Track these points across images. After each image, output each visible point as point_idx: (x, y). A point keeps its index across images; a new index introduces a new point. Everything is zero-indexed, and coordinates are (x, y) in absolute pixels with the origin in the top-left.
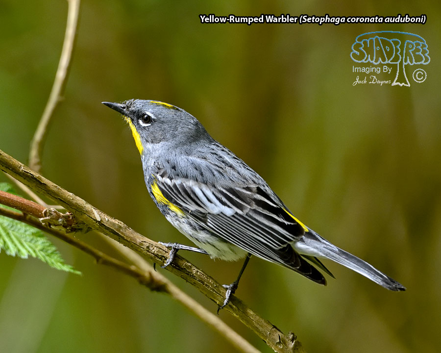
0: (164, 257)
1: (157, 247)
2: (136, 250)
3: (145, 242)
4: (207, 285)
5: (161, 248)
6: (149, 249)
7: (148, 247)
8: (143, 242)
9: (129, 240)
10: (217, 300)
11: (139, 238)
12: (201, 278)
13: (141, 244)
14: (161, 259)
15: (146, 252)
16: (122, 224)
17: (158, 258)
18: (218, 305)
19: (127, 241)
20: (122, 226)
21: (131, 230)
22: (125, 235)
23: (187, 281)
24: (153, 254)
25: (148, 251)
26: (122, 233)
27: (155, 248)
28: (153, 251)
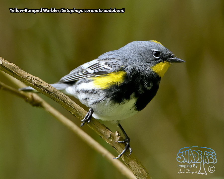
0: (41, 86)
1: (36, 80)
2: (24, 81)
3: (29, 77)
4: (66, 103)
5: (39, 80)
6: (32, 81)
7: (31, 80)
8: (28, 76)
9: (19, 75)
10: (72, 112)
11: (25, 74)
12: (63, 99)
13: (27, 78)
14: (39, 87)
15: (29, 82)
16: (15, 66)
17: (37, 86)
18: (73, 115)
19: (18, 76)
20: (15, 67)
21: (20, 70)
22: (17, 73)
23: (54, 100)
24: (34, 84)
25: (31, 82)
26: (15, 71)
27: (35, 80)
28: (34, 82)
